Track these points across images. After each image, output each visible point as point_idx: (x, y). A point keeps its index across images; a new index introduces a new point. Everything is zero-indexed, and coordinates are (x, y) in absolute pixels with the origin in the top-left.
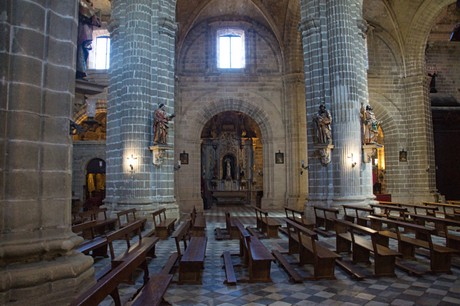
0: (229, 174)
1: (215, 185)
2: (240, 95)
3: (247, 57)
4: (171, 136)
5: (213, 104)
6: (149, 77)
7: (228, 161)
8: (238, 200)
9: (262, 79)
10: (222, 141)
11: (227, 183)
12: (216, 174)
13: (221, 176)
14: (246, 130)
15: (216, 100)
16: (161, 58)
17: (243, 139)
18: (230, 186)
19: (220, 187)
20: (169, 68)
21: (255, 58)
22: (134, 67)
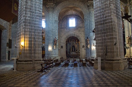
0: (73, 50)
1: (70, 53)
2: (74, 33)
3: (76, 24)
4: (58, 43)
5: (68, 35)
6: (53, 32)
7: (73, 47)
8: (75, 56)
9: (79, 29)
10: (71, 42)
11: (73, 52)
12: (70, 50)
13: (71, 51)
14: (77, 40)
15: (69, 34)
16: (55, 28)
17: (77, 42)
18: (74, 53)
19: (71, 53)
20: (57, 30)
21: (78, 24)
22: (50, 30)
